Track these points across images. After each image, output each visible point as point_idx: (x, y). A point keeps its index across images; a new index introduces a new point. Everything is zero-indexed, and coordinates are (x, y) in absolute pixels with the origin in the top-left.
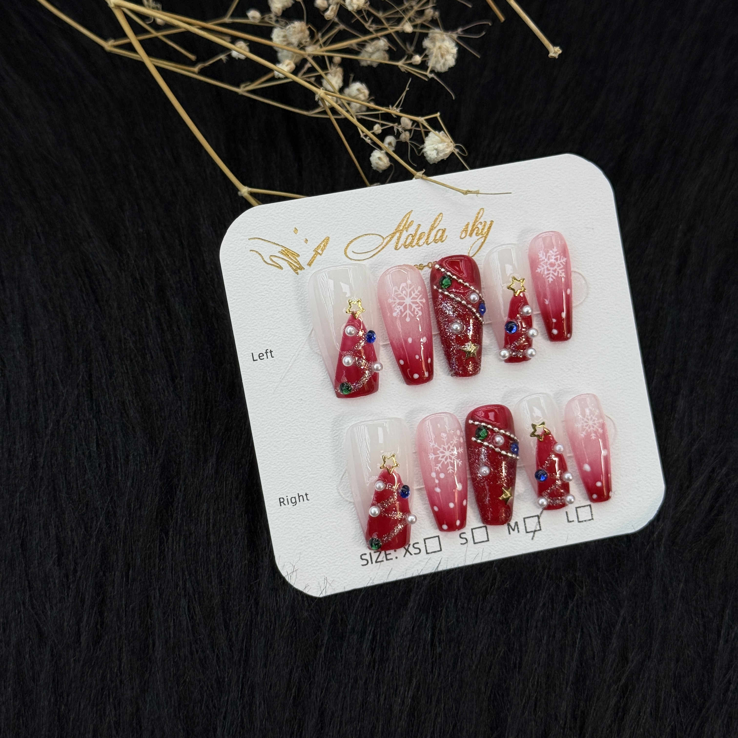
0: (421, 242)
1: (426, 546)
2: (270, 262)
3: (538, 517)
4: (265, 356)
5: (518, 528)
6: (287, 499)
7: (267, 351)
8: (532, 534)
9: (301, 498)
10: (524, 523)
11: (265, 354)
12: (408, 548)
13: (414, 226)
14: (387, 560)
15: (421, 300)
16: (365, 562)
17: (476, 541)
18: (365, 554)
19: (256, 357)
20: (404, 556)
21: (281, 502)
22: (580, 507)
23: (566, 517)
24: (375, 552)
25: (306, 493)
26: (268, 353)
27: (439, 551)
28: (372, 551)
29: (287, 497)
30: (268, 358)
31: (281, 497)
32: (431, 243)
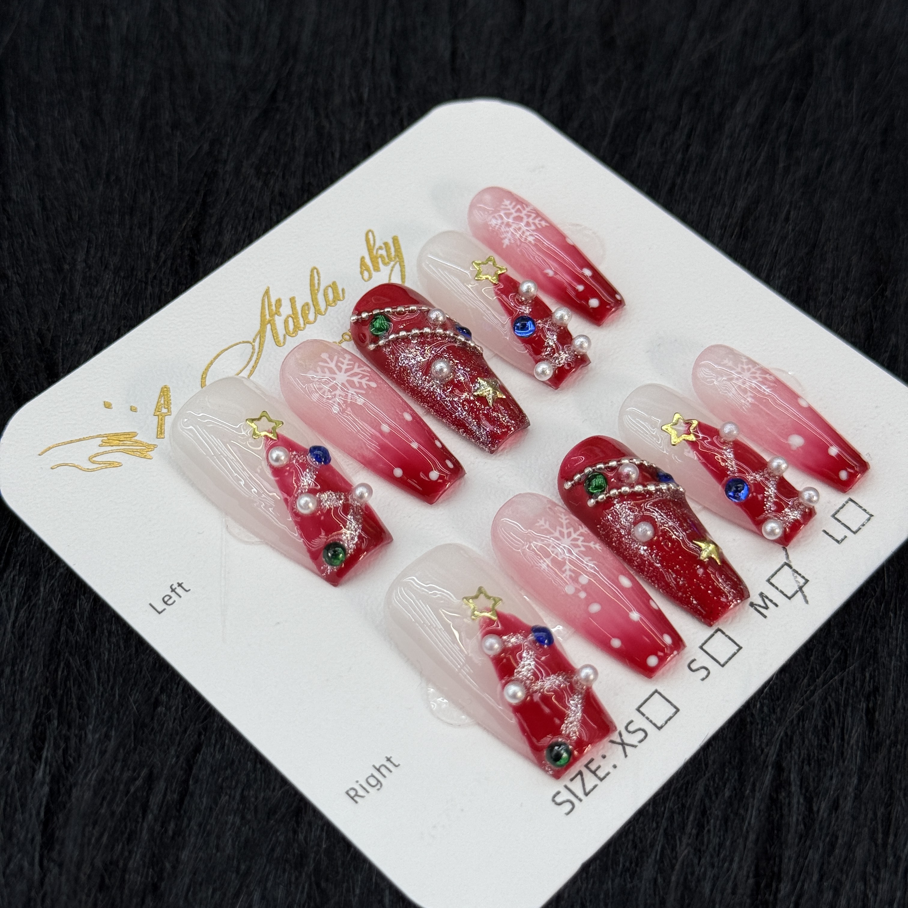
0: (311, 317)
1: (648, 718)
2: (96, 466)
3: (788, 565)
4: (174, 597)
5: (771, 601)
6: (361, 786)
7: (173, 587)
8: (799, 594)
9: (383, 770)
10: (773, 589)
11: (173, 594)
12: (622, 740)
13: (286, 304)
14: (601, 779)
16: (568, 806)
17: (722, 661)
18: (558, 793)
19: (160, 606)
21: (353, 796)
22: (838, 511)
23: (830, 539)
24: (572, 780)
25: (387, 757)
26: (176, 590)
27: (676, 713)
28: (565, 780)
29: (359, 783)
30: (180, 597)
31: (348, 788)
32: (326, 310)
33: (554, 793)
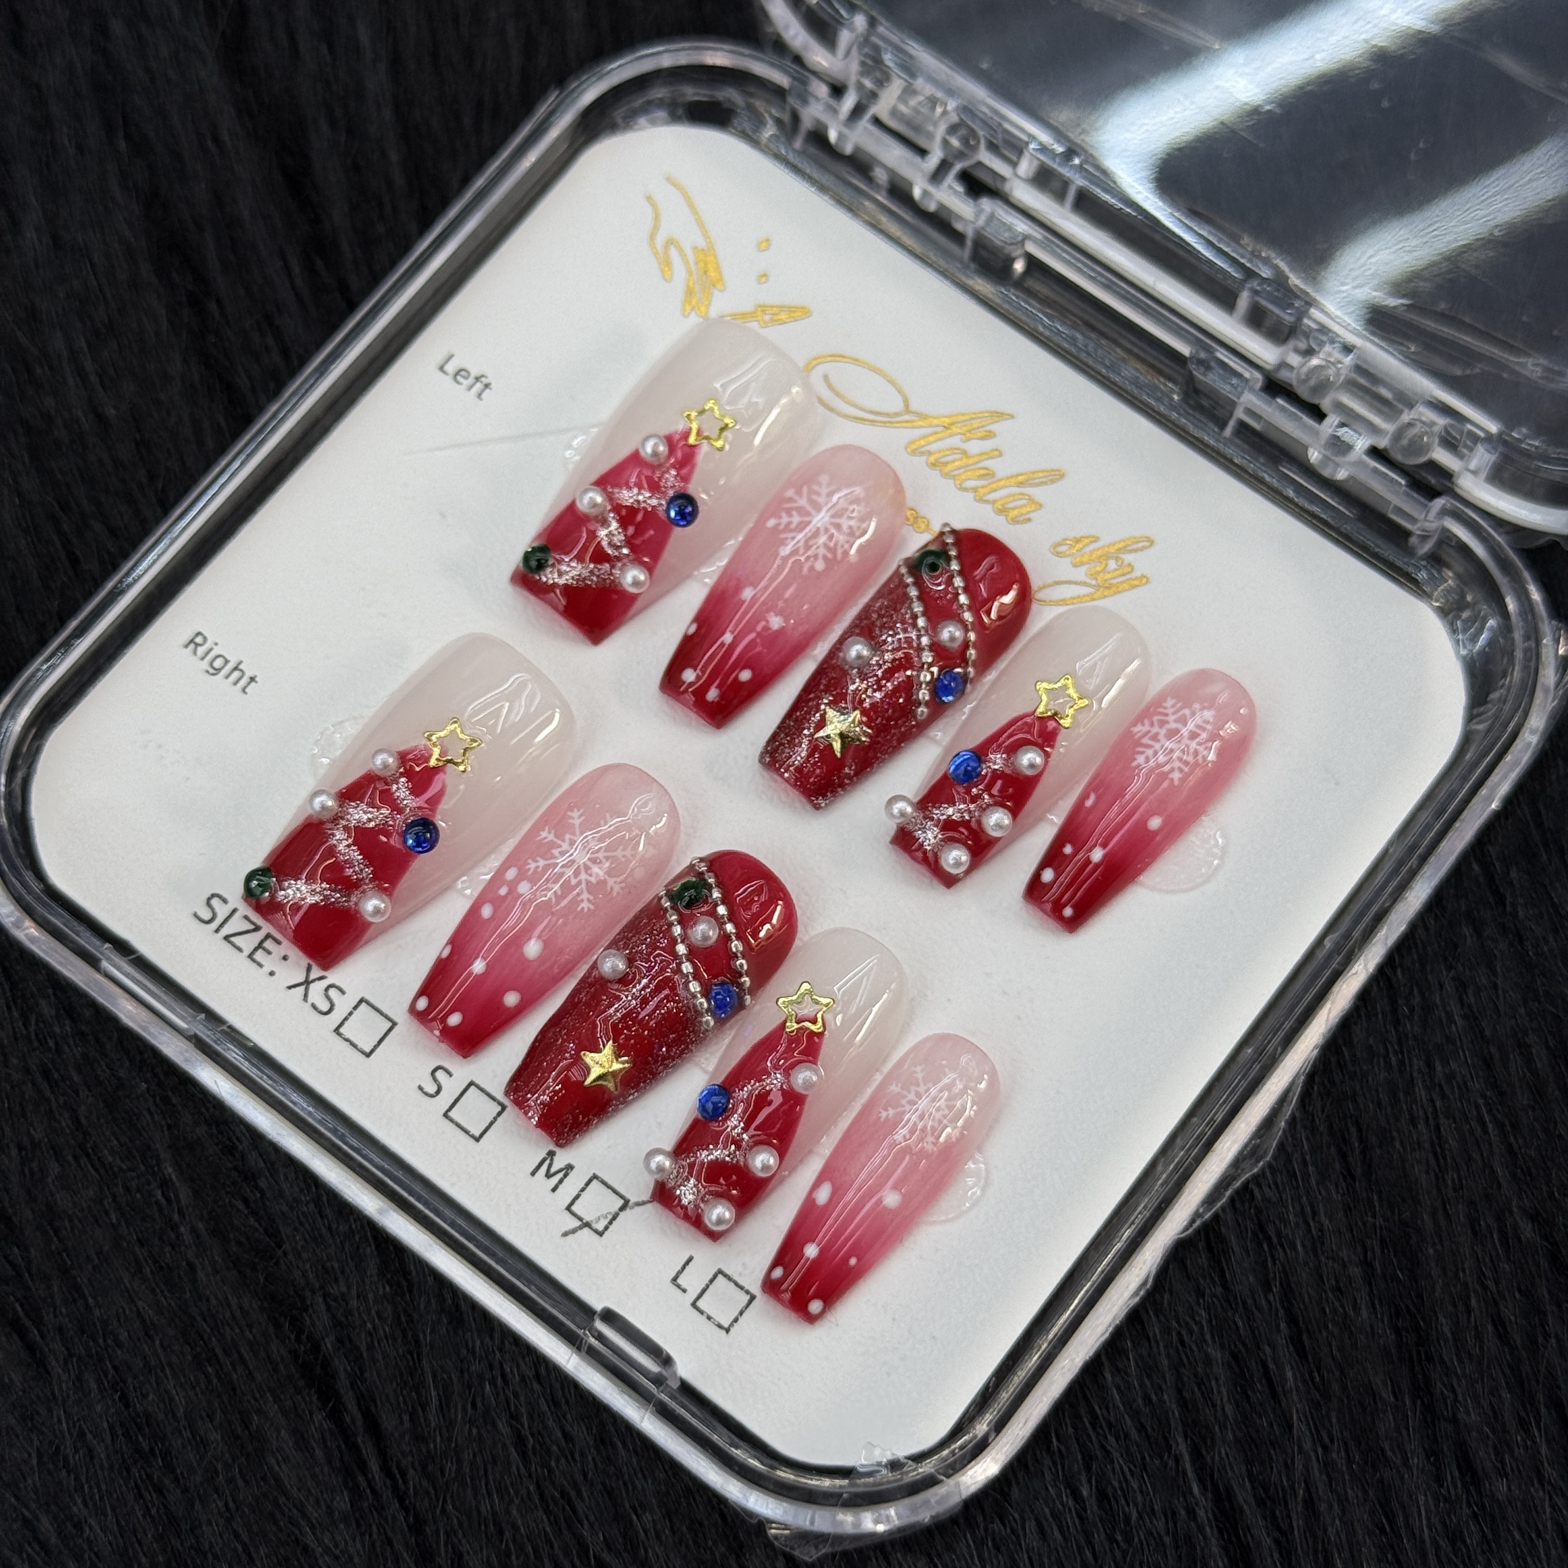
1: (350, 1014)
2: (661, 250)
3: (626, 1206)
4: (466, 383)
5: (561, 1181)
7: (483, 379)
8: (577, 1223)
10: (582, 1185)
11: (471, 380)
12: (313, 981)
13: (988, 445)
14: (250, 956)
16: (206, 914)
17: (453, 1114)
18: (225, 901)
19: (450, 368)
20: (290, 988)
21: (195, 642)
22: (729, 1278)
23: (679, 1268)
24: (246, 917)
25: (255, 676)
26: (478, 383)
27: (363, 1052)
28: (244, 909)
29: (214, 647)
30: (469, 389)
31: (205, 634)
32: (987, 502)
33: (225, 895)
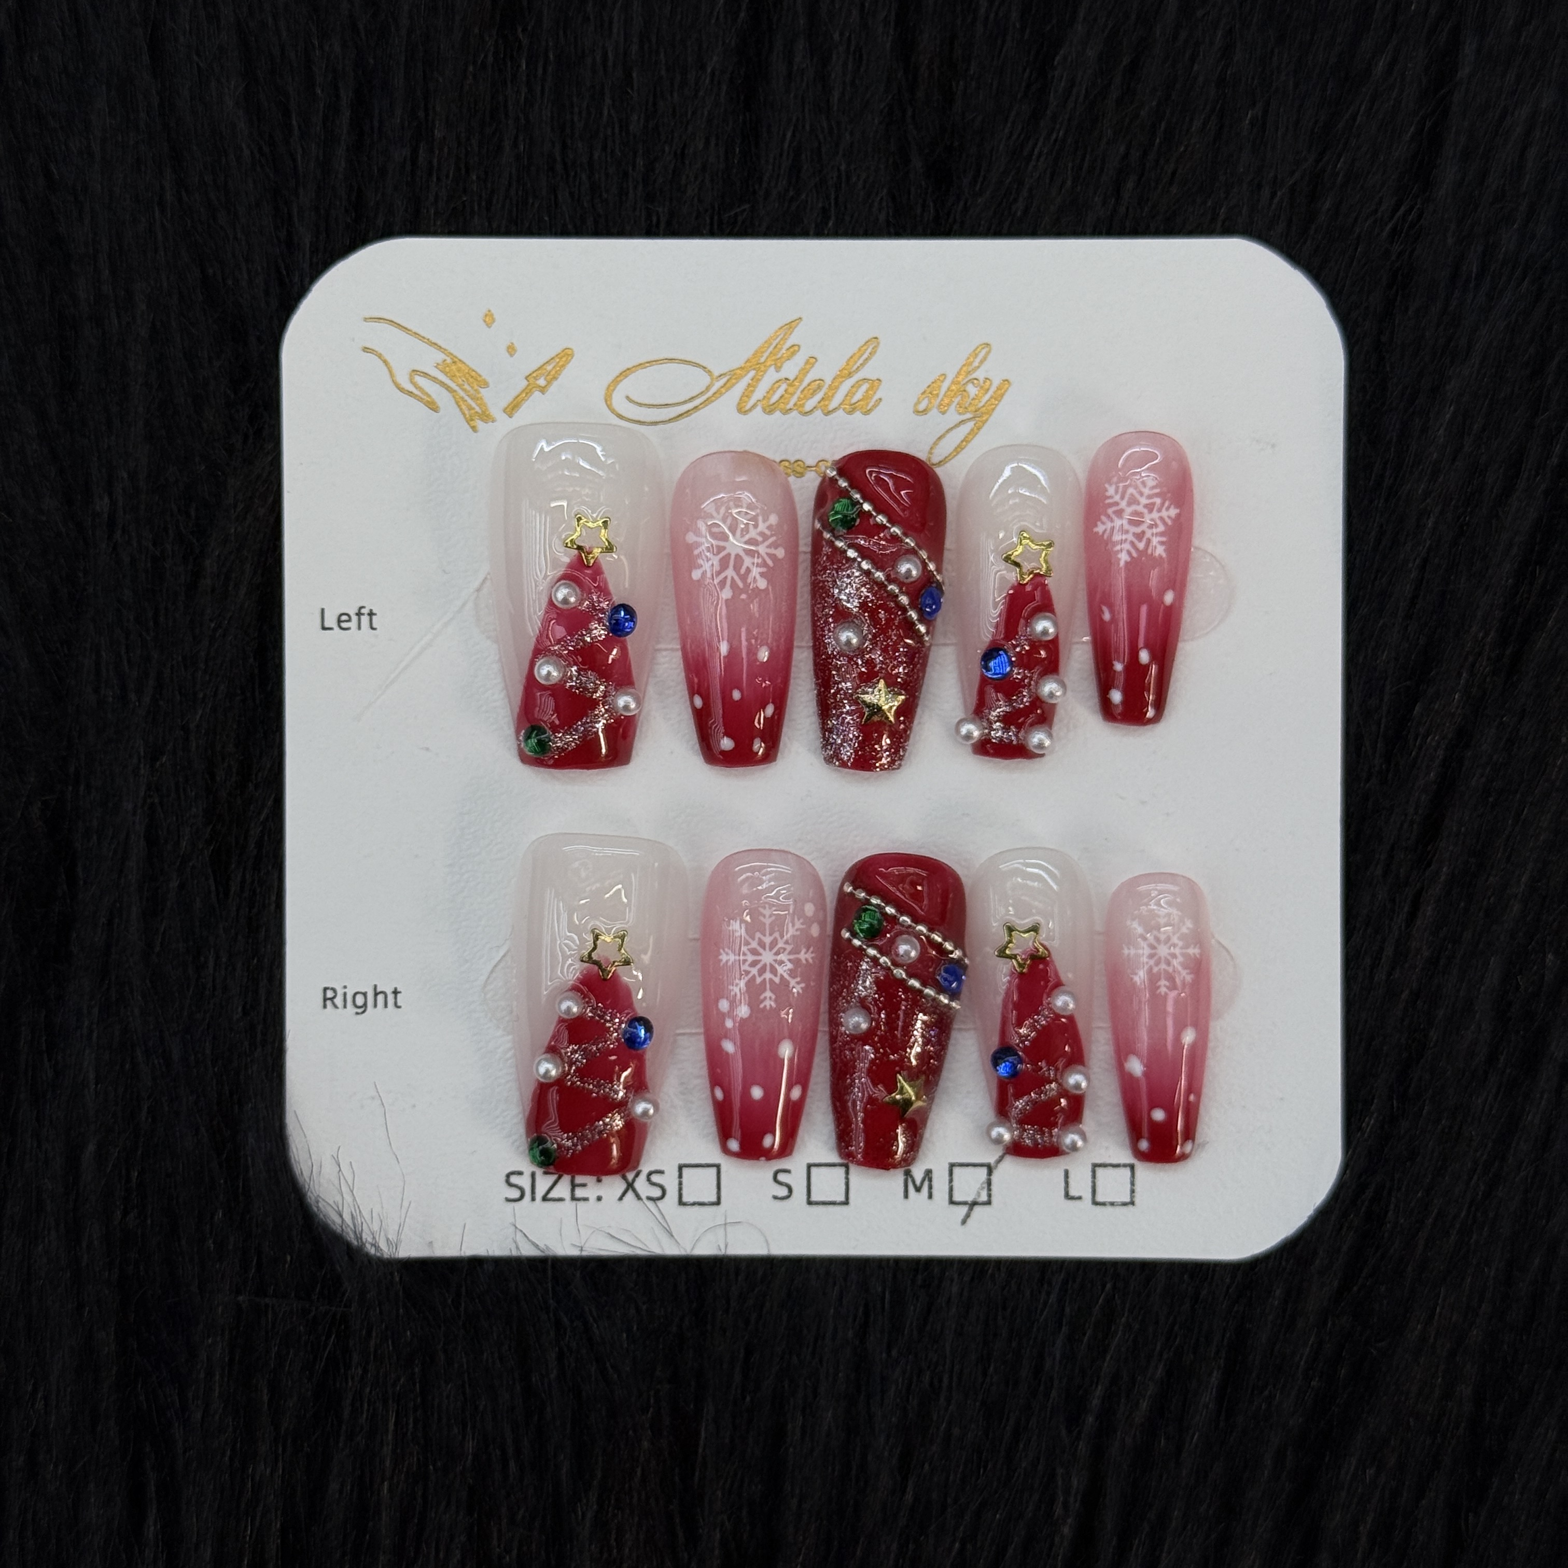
0: (809, 405)
1: (680, 1184)
2: (411, 388)
3: (990, 1169)
4: (353, 624)
5: (930, 1187)
6: (345, 994)
7: (363, 611)
8: (964, 1210)
9: (380, 998)
10: (947, 1178)
11: (355, 618)
12: (634, 1180)
13: (799, 360)
14: (573, 1198)
15: (772, 551)
16: (516, 1194)
17: (814, 1198)
18: (520, 1173)
19: (331, 621)
20: (621, 1199)
21: (328, 998)
22: (1104, 1165)
23: (1063, 1184)
24: (545, 1173)
25: (396, 989)
26: (362, 617)
27: (712, 1204)
28: (539, 1168)
29: (346, 990)
30: (359, 628)
31: (331, 986)
32: (835, 410)
33: (516, 1170)
